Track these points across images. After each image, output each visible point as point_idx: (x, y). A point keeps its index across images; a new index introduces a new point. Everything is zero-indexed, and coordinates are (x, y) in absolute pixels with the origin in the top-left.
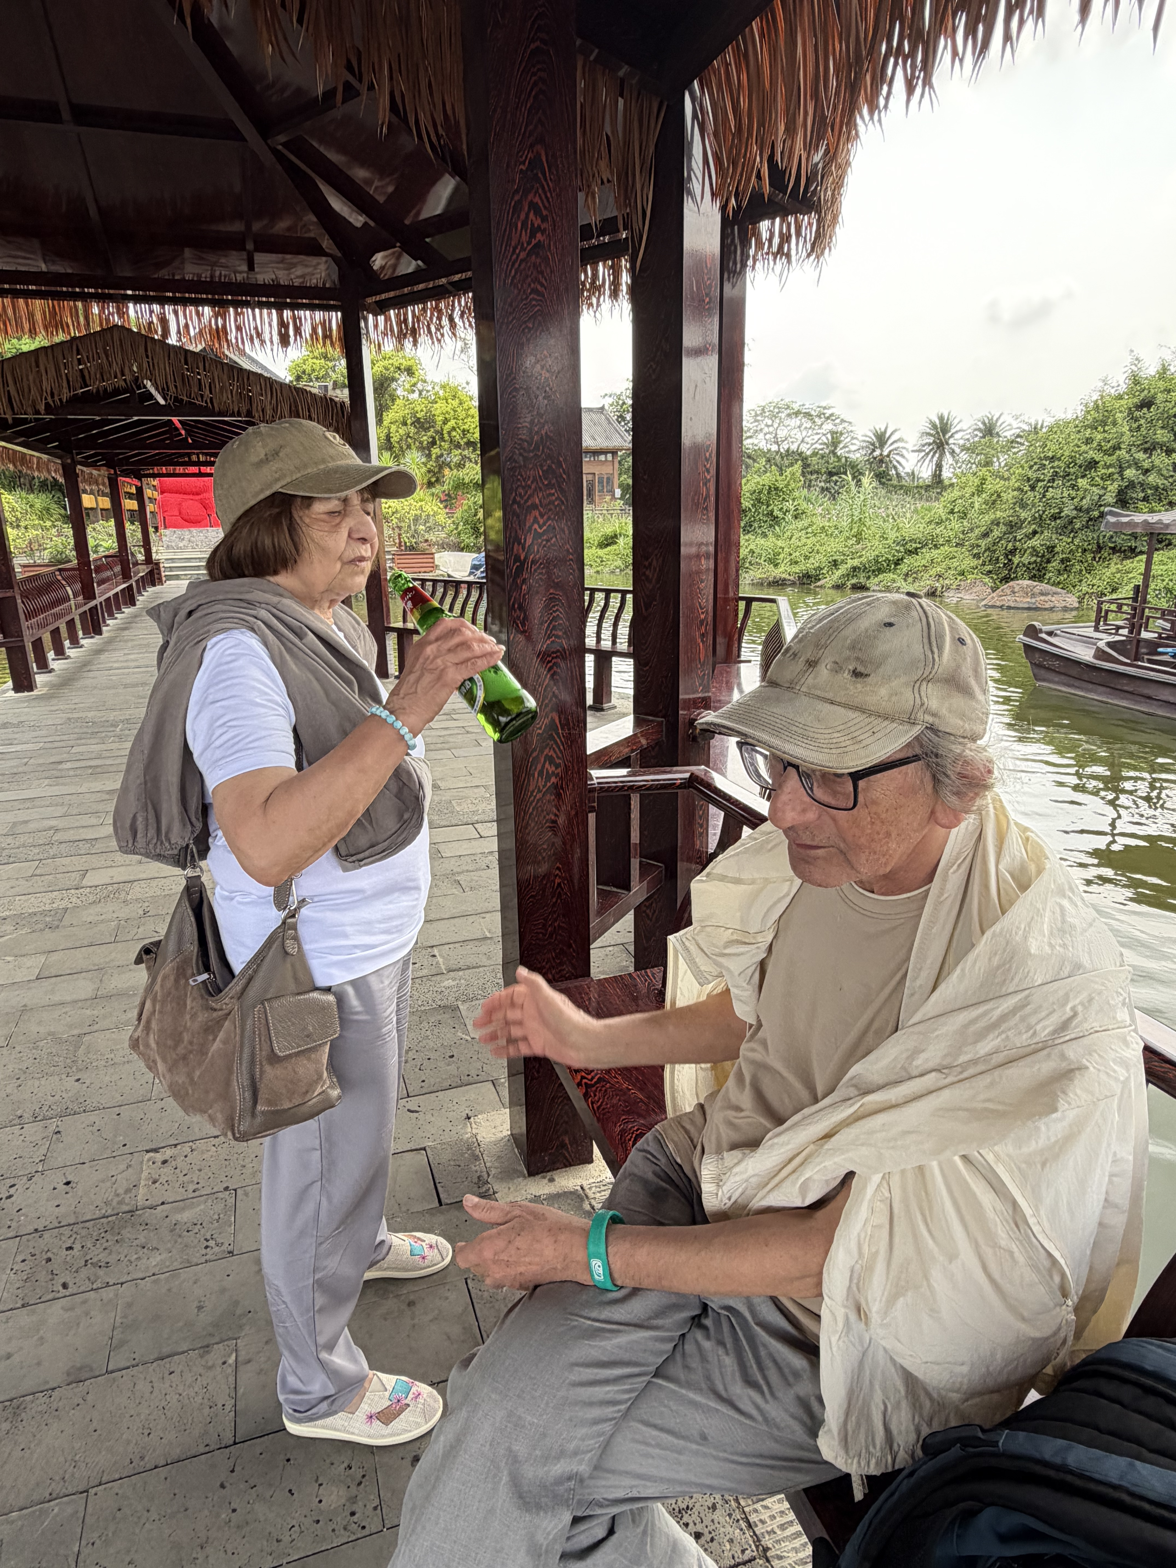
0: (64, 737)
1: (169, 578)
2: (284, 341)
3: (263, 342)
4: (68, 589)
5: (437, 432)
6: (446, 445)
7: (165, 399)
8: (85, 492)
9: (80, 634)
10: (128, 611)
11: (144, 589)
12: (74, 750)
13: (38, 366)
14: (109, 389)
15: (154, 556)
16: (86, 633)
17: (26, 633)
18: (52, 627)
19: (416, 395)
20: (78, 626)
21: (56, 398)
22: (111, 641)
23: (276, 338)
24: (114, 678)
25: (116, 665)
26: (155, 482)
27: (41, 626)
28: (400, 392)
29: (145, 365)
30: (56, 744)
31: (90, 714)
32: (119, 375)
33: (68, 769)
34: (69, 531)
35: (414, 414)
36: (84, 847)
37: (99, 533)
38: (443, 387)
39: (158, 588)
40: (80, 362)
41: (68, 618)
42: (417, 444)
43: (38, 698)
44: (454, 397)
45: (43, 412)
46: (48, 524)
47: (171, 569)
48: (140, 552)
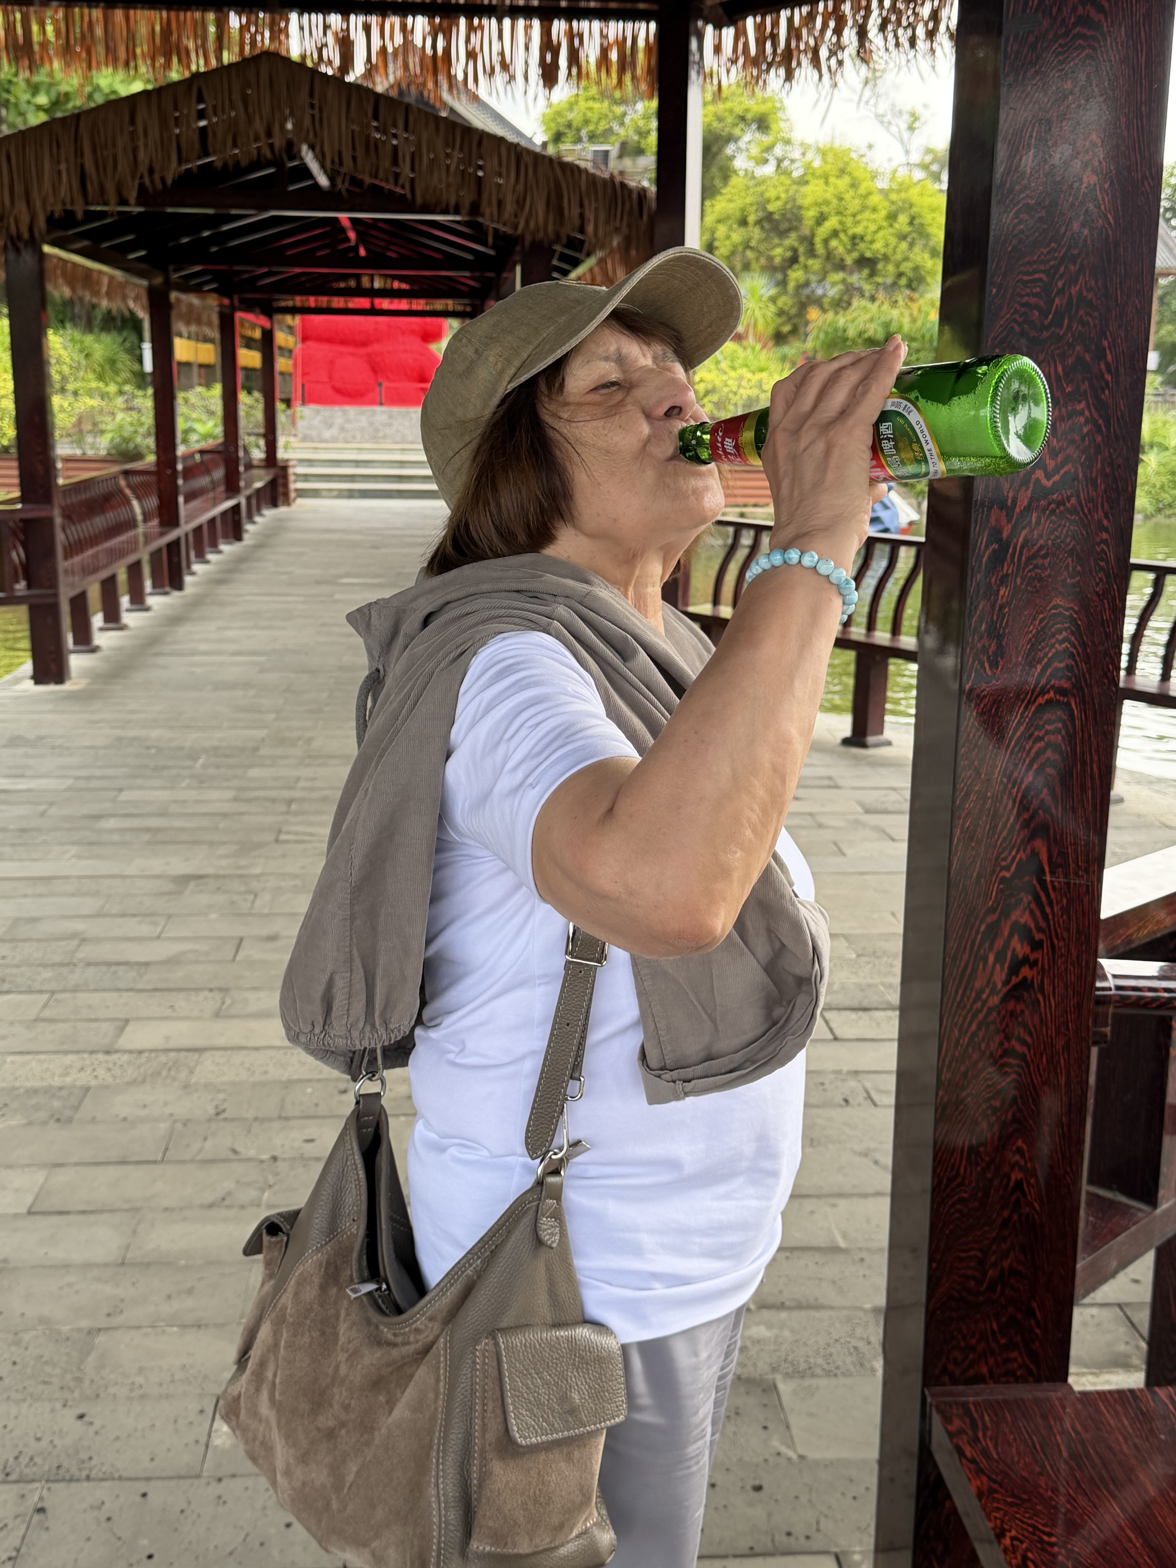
0: (110, 772)
1: (302, 493)
2: (549, 76)
3: (512, 78)
4: (135, 504)
5: (802, 239)
6: (815, 264)
7: (331, 179)
8: (180, 335)
9: (148, 584)
10: (227, 549)
11: (259, 510)
12: (125, 796)
13: (133, 121)
14: (244, 163)
15: (281, 454)
16: (157, 585)
17: (63, 581)
18: (105, 574)
19: (769, 169)
20: (146, 570)
21: (157, 177)
22: (197, 602)
23: (535, 71)
24: (198, 670)
25: (203, 647)
26: (295, 321)
27: (89, 570)
28: (740, 163)
29: (307, 121)
30: (94, 784)
31: (155, 734)
32: (263, 135)
33: (112, 831)
34: (146, 401)
35: (762, 205)
36: (127, 977)
37: (193, 407)
38: (823, 153)
39: (282, 510)
40: (201, 115)
41: (131, 559)
42: (763, 261)
43: (73, 696)
44: (842, 172)
45: (132, 201)
46: (112, 388)
47: (306, 477)
48: (258, 446)
